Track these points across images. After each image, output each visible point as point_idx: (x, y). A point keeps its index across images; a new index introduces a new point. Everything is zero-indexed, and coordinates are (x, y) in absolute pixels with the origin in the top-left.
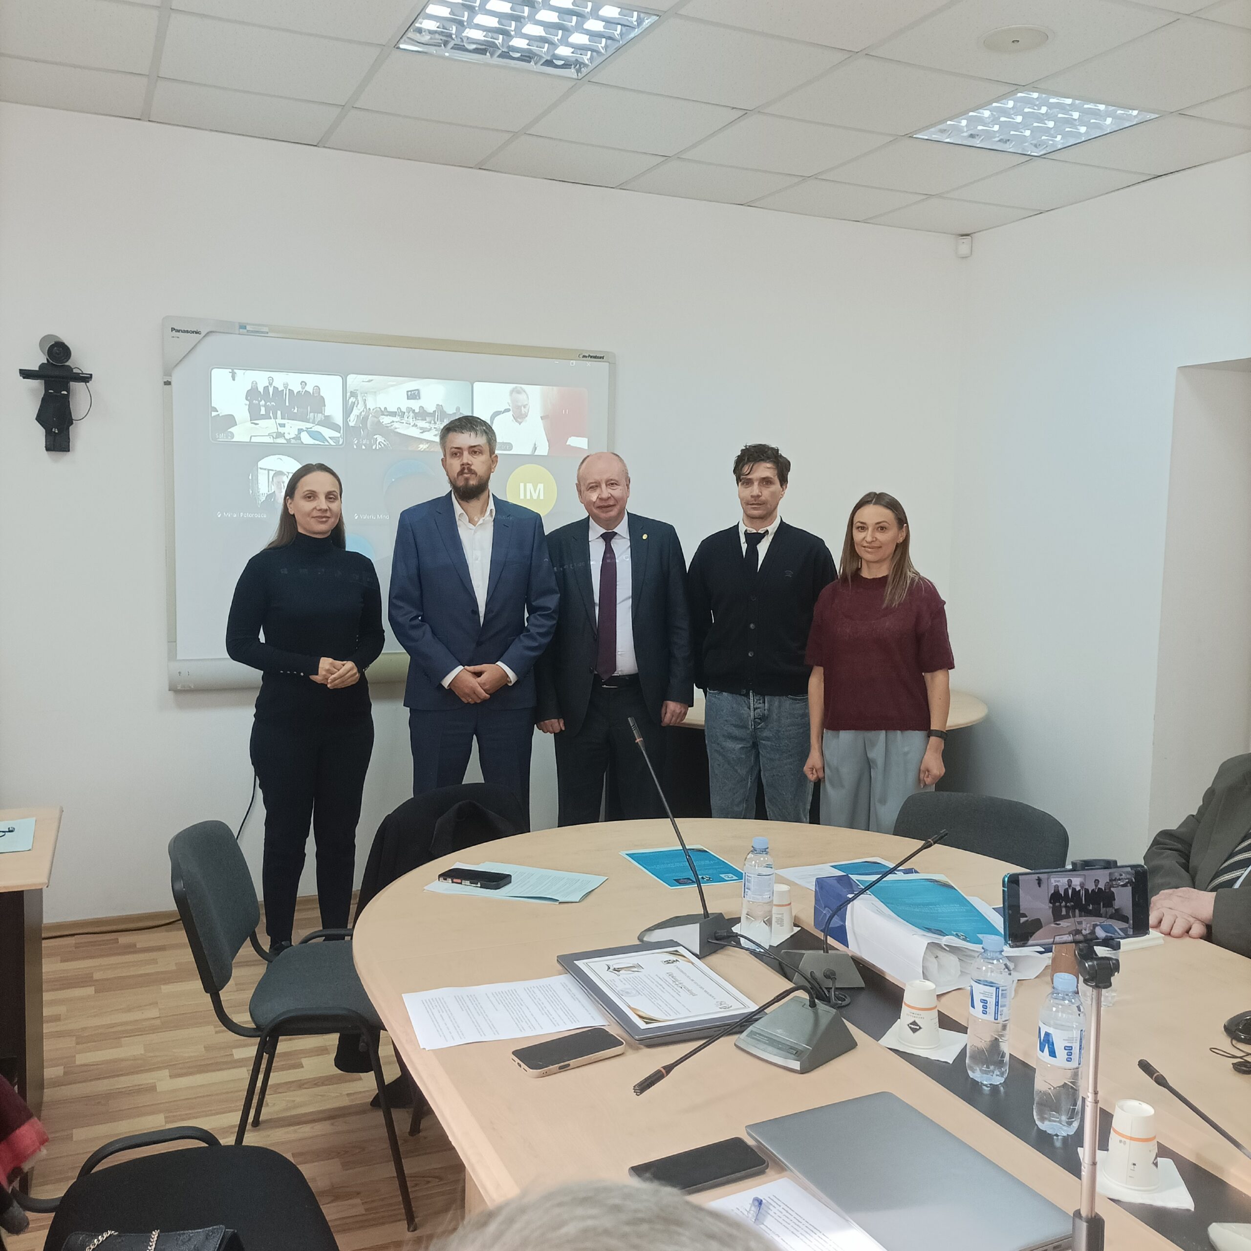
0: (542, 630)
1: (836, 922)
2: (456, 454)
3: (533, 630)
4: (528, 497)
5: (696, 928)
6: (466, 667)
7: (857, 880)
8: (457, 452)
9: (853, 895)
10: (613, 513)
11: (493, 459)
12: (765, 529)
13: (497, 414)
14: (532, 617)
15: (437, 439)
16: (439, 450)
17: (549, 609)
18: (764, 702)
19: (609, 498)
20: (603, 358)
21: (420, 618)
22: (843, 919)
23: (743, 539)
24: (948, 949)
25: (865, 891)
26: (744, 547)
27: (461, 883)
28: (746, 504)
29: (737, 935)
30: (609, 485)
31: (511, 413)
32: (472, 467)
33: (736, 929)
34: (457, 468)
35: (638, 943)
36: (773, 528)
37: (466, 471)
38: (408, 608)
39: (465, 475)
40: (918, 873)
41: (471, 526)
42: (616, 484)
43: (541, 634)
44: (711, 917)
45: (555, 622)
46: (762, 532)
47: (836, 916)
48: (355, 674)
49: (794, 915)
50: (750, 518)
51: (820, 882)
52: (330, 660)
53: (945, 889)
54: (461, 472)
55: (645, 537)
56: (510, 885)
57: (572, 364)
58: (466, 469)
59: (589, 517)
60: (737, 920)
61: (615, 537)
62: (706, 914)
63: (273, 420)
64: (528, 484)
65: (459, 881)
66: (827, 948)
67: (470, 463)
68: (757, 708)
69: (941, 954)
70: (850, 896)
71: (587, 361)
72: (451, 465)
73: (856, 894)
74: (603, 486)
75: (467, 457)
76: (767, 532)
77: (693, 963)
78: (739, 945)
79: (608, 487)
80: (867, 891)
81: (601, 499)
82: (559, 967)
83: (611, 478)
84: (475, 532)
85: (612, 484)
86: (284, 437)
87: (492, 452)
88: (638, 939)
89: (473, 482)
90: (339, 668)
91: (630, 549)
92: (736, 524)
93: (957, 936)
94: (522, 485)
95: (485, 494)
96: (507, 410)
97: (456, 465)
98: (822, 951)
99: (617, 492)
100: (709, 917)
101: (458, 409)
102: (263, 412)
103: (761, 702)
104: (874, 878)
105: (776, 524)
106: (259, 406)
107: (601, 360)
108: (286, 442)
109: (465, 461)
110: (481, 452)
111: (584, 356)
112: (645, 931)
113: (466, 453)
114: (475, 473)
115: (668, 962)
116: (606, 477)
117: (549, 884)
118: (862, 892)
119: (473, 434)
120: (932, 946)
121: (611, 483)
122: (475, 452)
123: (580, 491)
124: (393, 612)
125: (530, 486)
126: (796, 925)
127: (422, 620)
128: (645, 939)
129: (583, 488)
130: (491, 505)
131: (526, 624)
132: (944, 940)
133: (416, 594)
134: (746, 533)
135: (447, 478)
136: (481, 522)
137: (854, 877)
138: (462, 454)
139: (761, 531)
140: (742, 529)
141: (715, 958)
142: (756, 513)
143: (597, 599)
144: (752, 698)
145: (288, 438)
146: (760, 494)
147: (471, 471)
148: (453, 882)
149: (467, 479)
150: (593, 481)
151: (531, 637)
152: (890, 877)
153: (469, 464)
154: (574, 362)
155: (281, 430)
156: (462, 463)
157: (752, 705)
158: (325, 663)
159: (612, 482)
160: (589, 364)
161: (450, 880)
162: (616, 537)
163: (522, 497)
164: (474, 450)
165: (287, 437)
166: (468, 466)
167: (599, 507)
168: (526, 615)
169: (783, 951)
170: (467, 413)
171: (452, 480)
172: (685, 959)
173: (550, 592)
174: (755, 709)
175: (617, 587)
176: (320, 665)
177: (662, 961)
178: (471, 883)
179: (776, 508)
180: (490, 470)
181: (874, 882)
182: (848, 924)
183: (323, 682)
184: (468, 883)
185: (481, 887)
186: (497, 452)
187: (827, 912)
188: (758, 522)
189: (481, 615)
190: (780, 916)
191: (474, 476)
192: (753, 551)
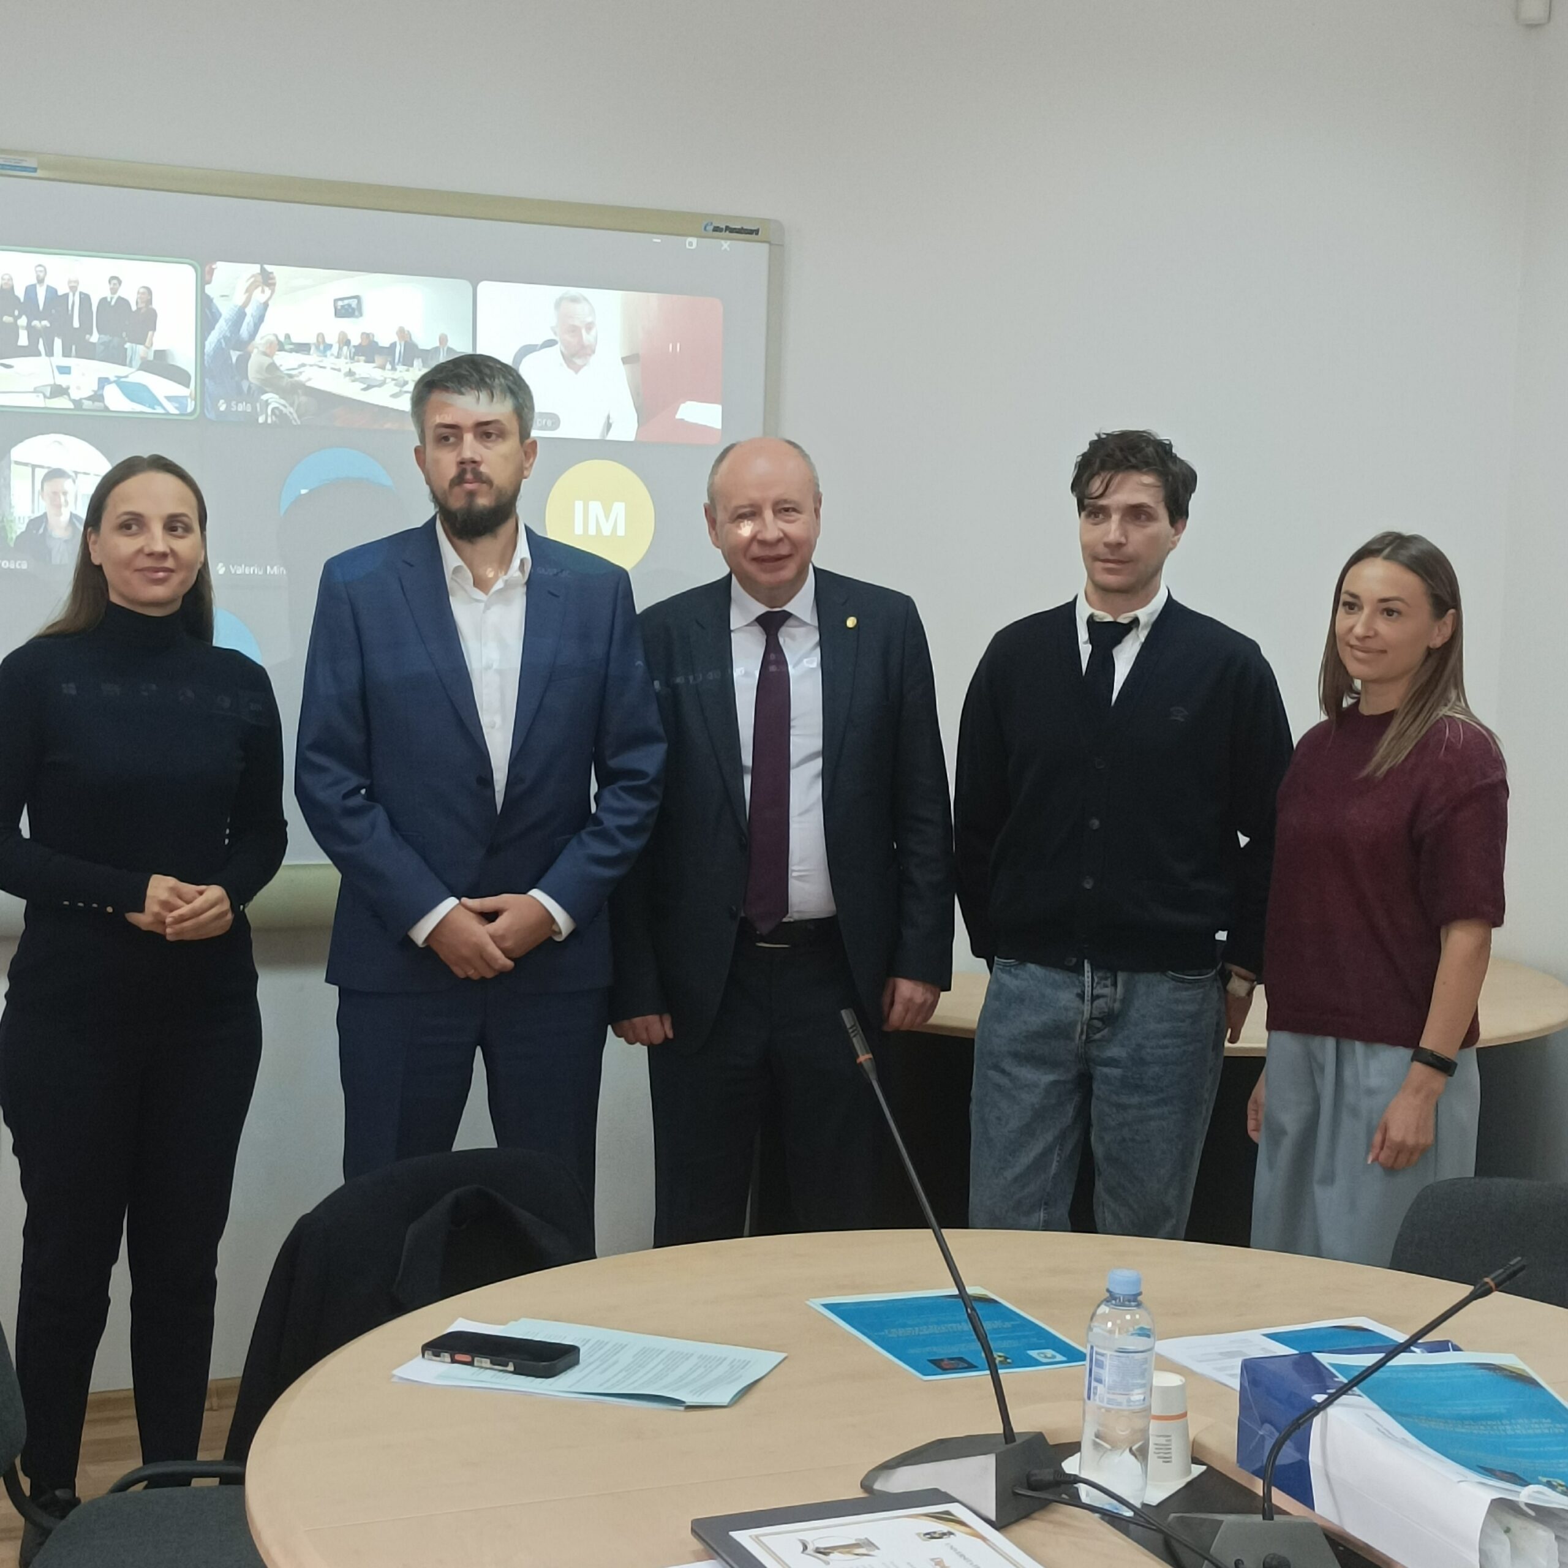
0: (629, 821)
1: (1288, 1455)
2: (446, 438)
3: (611, 822)
4: (592, 531)
5: (986, 1464)
6: (464, 900)
7: (1331, 1364)
8: (450, 434)
9: (1325, 1396)
10: (788, 571)
11: (529, 448)
12: (1132, 614)
13: (527, 350)
14: (606, 794)
15: (405, 404)
16: (411, 428)
17: (641, 774)
18: (1115, 984)
19: (780, 540)
20: (757, 232)
21: (363, 791)
22: (1303, 1447)
23: (1083, 634)
24: (1532, 1513)
25: (1350, 1389)
26: (1085, 650)
27: (471, 1364)
28: (1092, 557)
29: (1076, 1479)
30: (780, 511)
31: (556, 350)
32: (483, 469)
33: (1070, 1466)
34: (452, 471)
35: (860, 1494)
36: (1148, 613)
37: (469, 476)
38: (336, 769)
39: (469, 486)
40: (1459, 1349)
41: (478, 594)
42: (794, 510)
43: (625, 831)
44: (1019, 1441)
45: (654, 804)
46: (1125, 621)
47: (1288, 1443)
48: (222, 915)
49: (1191, 1438)
50: (1101, 591)
51: (1252, 1370)
52: (171, 881)
53: (1519, 1385)
54: (459, 480)
55: (851, 622)
56: (577, 1369)
57: (691, 244)
58: (468, 470)
59: (730, 576)
60: (1073, 1448)
61: (786, 624)
62: (1008, 1433)
63: (44, 359)
64: (591, 503)
65: (467, 1358)
66: (1269, 1511)
67: (477, 458)
68: (1098, 997)
69: (1516, 1523)
70: (1319, 1398)
71: (723, 239)
72: (437, 462)
73: (1331, 1395)
74: (768, 514)
75: (470, 447)
76: (1135, 622)
77: (984, 1539)
78: (1075, 1501)
79: (780, 515)
80: (1355, 1389)
81: (763, 543)
82: (696, 1545)
83: (786, 497)
84: (487, 607)
85: (787, 510)
86: (69, 395)
87: (524, 433)
88: (862, 1486)
89: (483, 501)
90: (188, 897)
91: (818, 650)
92: (1070, 599)
93: (1549, 1485)
94: (579, 505)
95: (509, 526)
96: (550, 343)
97: (447, 462)
98: (1261, 1517)
99: (795, 528)
100: (1015, 1441)
101: (443, 339)
102: (23, 340)
103: (1109, 982)
104: (1369, 1360)
105: (1158, 602)
106: (15, 328)
107: (753, 236)
108: (71, 406)
109: (467, 454)
110: (502, 434)
111: (717, 229)
112: (874, 1470)
113: (469, 437)
114: (489, 482)
115: (931, 1536)
116: (775, 493)
117: (661, 1366)
118: (1344, 1390)
119: (484, 396)
120: (1502, 1507)
121: (784, 509)
122: (488, 435)
123: (712, 522)
124: (307, 779)
125: (595, 507)
126: (1196, 1461)
127: (369, 796)
128: (877, 1486)
129: (721, 516)
130: (523, 551)
131: (593, 809)
132: (1525, 1495)
133: (354, 737)
134: (1091, 622)
135: (426, 489)
136: (499, 585)
137: (1324, 1358)
138: (460, 439)
139: (1124, 619)
140: (1083, 612)
141: (1030, 1529)
142: (1111, 580)
143: (747, 759)
144: (1088, 974)
145: (77, 398)
146: (1123, 540)
147: (479, 478)
148: (453, 1361)
149: (471, 494)
150: (746, 503)
151: (604, 836)
152: (1402, 1360)
153: (474, 462)
154: (694, 240)
155: (62, 380)
156: (459, 459)
157: (1088, 990)
158: (160, 887)
159: (787, 506)
160: (726, 245)
161: (447, 1357)
162: (790, 622)
163: (579, 530)
164: (485, 431)
165: (75, 394)
166: (473, 465)
167: (756, 560)
168: (594, 788)
169: (1173, 1515)
170: (462, 347)
171: (439, 496)
172: (967, 1530)
173: (647, 738)
174: (1094, 998)
175: (792, 732)
176: (150, 892)
177: (918, 1534)
178: (492, 1363)
179: (1158, 569)
180: (520, 474)
181: (1369, 1367)
182: (1314, 1458)
183: (151, 928)
184: (486, 1362)
185: (515, 1372)
186: (535, 433)
187: (1268, 1434)
188: (1119, 600)
189: (497, 788)
190: (1163, 1441)
191: (485, 487)
192: (1103, 661)
